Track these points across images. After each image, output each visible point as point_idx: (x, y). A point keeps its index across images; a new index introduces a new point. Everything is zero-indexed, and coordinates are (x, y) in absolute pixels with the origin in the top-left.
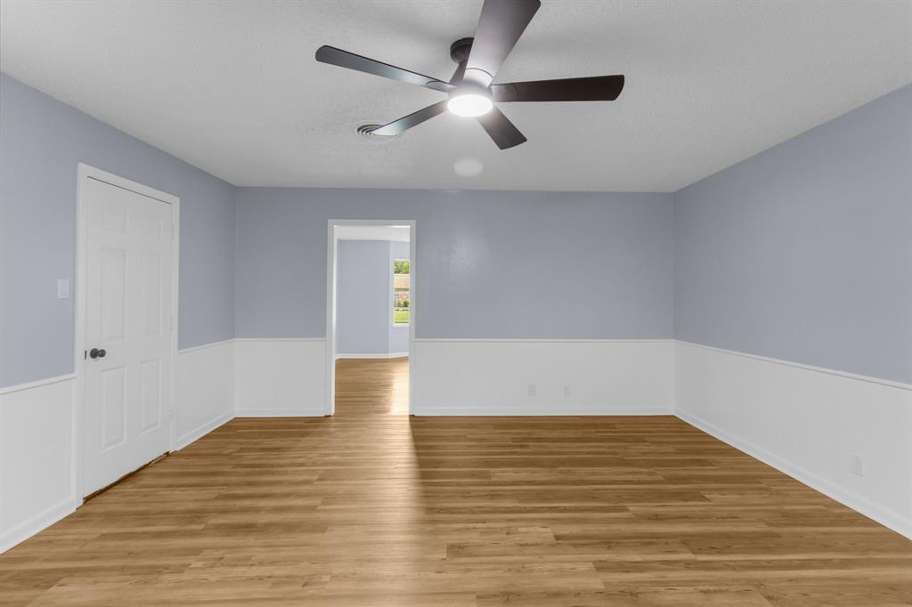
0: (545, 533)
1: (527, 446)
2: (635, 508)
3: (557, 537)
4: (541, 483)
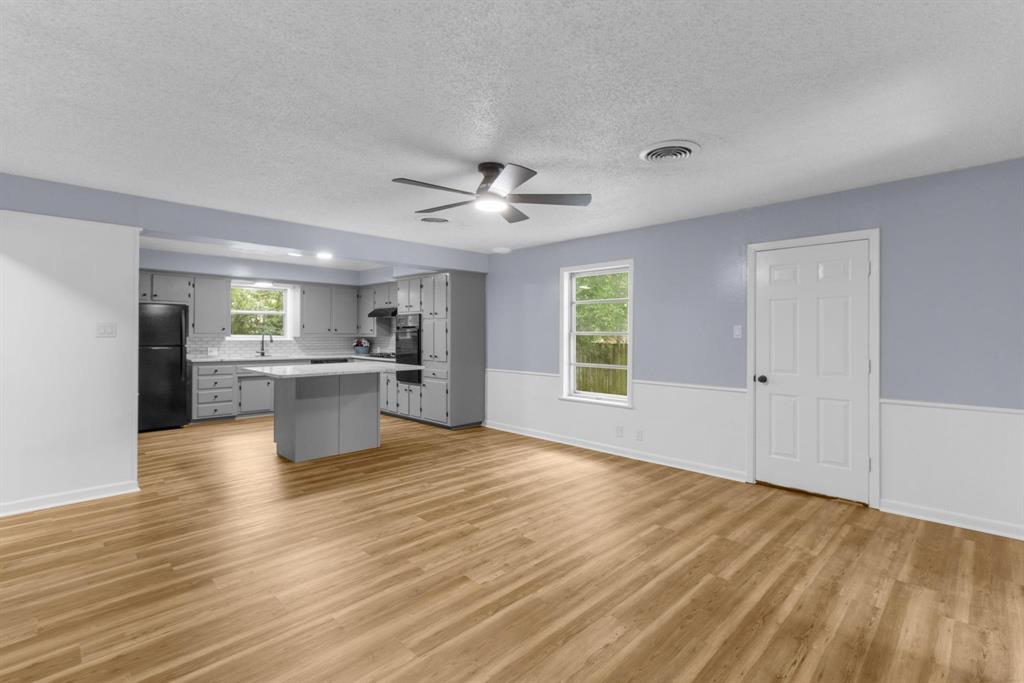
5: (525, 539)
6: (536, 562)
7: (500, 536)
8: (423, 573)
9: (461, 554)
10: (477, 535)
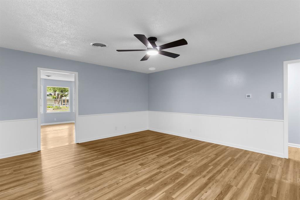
0: (154, 156)
1: (126, 143)
2: (163, 147)
3: (157, 156)
4: (140, 149)
5: (141, 166)
6: (140, 159)
7: (149, 166)
8: (168, 157)
9: (161, 161)
10: (157, 166)
